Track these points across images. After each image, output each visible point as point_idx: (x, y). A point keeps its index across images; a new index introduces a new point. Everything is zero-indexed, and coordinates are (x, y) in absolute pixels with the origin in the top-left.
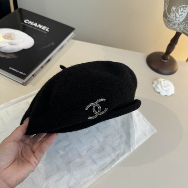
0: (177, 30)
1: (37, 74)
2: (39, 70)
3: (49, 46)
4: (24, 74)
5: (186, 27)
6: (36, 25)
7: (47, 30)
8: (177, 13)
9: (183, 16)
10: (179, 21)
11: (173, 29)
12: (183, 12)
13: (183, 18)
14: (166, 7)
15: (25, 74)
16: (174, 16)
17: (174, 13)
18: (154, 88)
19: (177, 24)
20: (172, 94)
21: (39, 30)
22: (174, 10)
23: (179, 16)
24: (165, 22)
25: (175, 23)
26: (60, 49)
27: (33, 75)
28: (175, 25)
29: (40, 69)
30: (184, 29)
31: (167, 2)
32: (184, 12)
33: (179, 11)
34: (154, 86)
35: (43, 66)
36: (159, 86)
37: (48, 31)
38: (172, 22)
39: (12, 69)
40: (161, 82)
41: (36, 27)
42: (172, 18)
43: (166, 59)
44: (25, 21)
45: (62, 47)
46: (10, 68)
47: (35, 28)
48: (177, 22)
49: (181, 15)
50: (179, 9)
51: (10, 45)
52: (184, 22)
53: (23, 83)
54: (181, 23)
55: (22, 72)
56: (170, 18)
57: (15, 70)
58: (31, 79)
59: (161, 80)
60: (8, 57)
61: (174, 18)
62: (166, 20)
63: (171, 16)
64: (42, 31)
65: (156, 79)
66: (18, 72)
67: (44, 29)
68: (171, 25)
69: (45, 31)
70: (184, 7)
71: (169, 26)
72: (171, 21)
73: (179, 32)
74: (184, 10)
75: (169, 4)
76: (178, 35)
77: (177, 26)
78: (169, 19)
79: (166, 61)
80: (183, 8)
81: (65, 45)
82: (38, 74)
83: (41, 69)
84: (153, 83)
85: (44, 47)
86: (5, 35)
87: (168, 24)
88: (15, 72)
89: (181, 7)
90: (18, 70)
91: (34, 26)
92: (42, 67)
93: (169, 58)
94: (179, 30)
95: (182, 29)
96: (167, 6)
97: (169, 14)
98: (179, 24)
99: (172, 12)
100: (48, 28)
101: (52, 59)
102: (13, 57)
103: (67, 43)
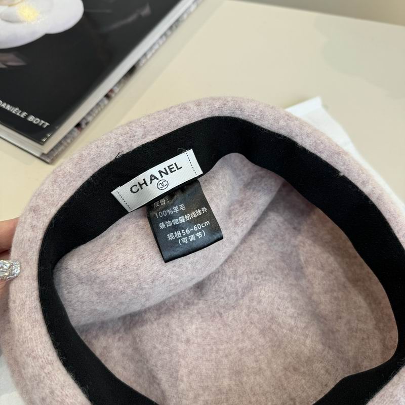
1: (90, 119)
2: (98, 105)
3: (131, 18)
4: (43, 122)
15: (47, 124)
26: (171, 28)
27: (78, 126)
29: (101, 101)
35: (111, 91)
39: (4, 105)
45: (177, 23)
53: (43, 154)
55: (36, 117)
57: (15, 110)
58: (69, 141)
66: (24, 115)
81: (185, 16)
82: (94, 118)
83: (106, 101)
85: (116, 26)
88: (15, 115)
90: (23, 110)
92: (107, 96)
101: (144, 64)
102: (10, 64)
103: (192, 9)
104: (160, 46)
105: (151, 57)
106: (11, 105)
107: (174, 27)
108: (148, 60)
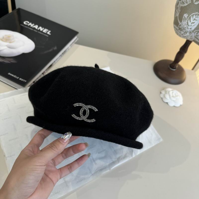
0: (188, 38)
1: (37, 80)
2: (40, 76)
3: (51, 50)
4: (24, 80)
5: (198, 36)
6: (36, 27)
7: (48, 33)
8: (189, 20)
9: (195, 25)
10: (191, 28)
11: (184, 37)
12: (195, 20)
13: (195, 26)
14: (177, 14)
15: (26, 81)
16: (185, 24)
17: (186, 21)
18: (162, 98)
19: (188, 32)
20: (181, 105)
21: (40, 33)
22: (186, 18)
23: (192, 23)
24: (176, 30)
25: (186, 31)
26: (63, 54)
27: (34, 82)
28: (186, 33)
30: (195, 37)
31: (178, 9)
32: (197, 20)
33: (192, 18)
34: (162, 96)
35: (44, 72)
36: (167, 96)
37: (50, 34)
38: (183, 30)
39: (11, 75)
40: (169, 92)
41: (37, 30)
42: (184, 26)
43: (175, 67)
44: (25, 23)
45: (65, 52)
46: (9, 74)
47: (35, 31)
48: (189, 30)
49: (194, 23)
50: (192, 17)
51: (8, 48)
52: (196, 31)
54: (193, 31)
55: (22, 78)
56: (182, 26)
57: (15, 76)
59: (170, 89)
60: (6, 61)
61: (186, 26)
62: (177, 27)
63: (182, 24)
64: (44, 34)
65: (164, 89)
66: (18, 78)
67: (45, 31)
68: (182, 32)
69: (46, 34)
70: (196, 14)
71: (179, 34)
72: (183, 28)
73: (190, 40)
74: (197, 18)
75: (181, 11)
76: (188, 43)
77: (188, 34)
78: (180, 27)
79: (174, 70)
80: (196, 16)
81: (67, 50)
84: (161, 93)
85: (46, 52)
86: (3, 38)
87: (179, 31)
88: (15, 78)
89: (194, 14)
90: (18, 76)
91: (34, 28)
92: (43, 74)
93: (177, 67)
94: (190, 38)
95: (193, 38)
96: (179, 13)
97: (181, 21)
98: (190, 33)
99: (184, 20)
100: (50, 31)
102: (12, 62)
103: (69, 48)
104: (59, 59)
105: (57, 62)
106: (13, 74)
108: (55, 63)
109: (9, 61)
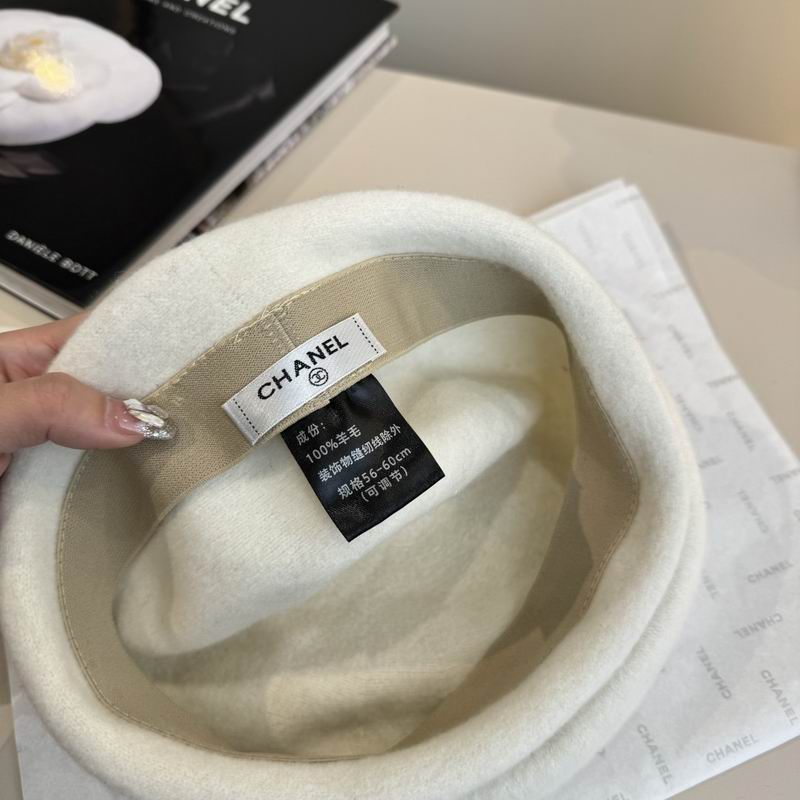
3: (242, 103)
4: (86, 270)
7: (238, 16)
15: (94, 274)
21: (195, 16)
26: (310, 121)
29: (186, 239)
35: (204, 223)
37: (244, 20)
39: (21, 240)
41: (180, 2)
45: (321, 111)
46: (14, 236)
47: (172, 8)
55: (75, 260)
57: (40, 249)
64: (213, 22)
66: (54, 257)
67: (221, 7)
69: (227, 20)
81: (335, 101)
85: (215, 113)
88: (39, 258)
90: (53, 248)
100: (245, 7)
101: (261, 181)
102: (34, 171)
103: (348, 88)
104: (290, 151)
105: (273, 169)
106: (32, 239)
107: (315, 118)
108: (267, 174)
109: (22, 168)
